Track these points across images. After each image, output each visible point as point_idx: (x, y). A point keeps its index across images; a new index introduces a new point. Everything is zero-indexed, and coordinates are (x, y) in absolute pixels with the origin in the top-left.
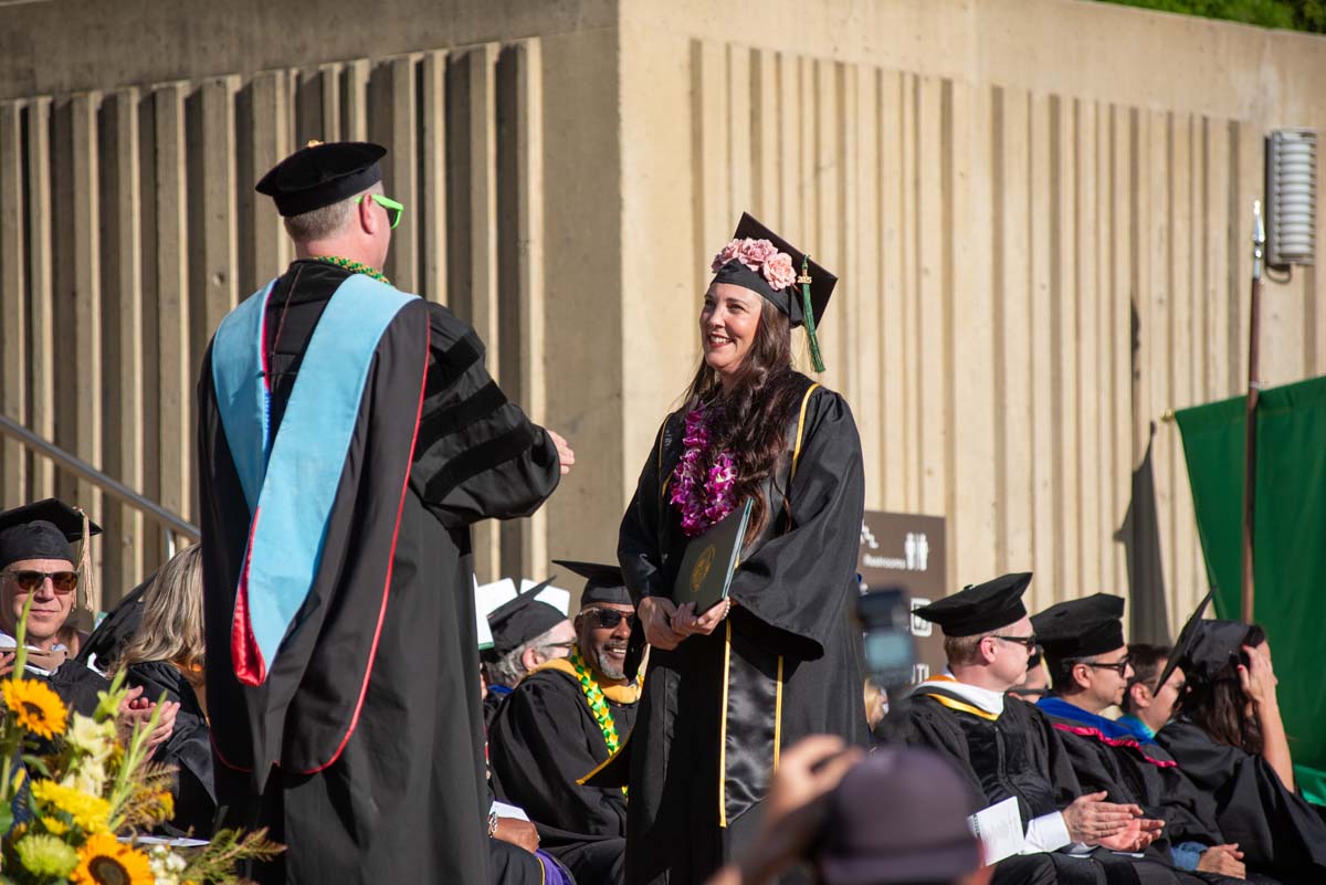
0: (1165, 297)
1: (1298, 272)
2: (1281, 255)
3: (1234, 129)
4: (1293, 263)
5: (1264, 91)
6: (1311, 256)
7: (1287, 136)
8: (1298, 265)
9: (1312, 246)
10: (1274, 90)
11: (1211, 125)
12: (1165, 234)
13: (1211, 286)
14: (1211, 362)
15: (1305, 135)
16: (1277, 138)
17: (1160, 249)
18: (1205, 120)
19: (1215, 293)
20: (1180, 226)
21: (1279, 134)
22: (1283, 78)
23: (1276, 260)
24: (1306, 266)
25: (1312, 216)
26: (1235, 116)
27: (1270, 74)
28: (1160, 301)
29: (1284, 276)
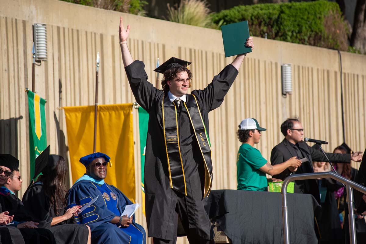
0: (7, 70)
1: (43, 63)
2: (38, 58)
3: (24, 22)
4: (42, 60)
5: (32, 12)
6: (46, 58)
7: (39, 25)
8: (43, 61)
9: (47, 56)
10: (34, 12)
11: (18, 21)
12: (6, 51)
13: (20, 66)
14: (20, 87)
15: (43, 25)
16: (36, 26)
17: (5, 56)
18: (16, 19)
19: (21, 68)
20: (10, 50)
21: (36, 24)
22: (37, 9)
23: (37, 59)
24: (45, 61)
25: (46, 47)
26: (24, 19)
27: (33, 8)
28: (6, 70)
29: (39, 64)
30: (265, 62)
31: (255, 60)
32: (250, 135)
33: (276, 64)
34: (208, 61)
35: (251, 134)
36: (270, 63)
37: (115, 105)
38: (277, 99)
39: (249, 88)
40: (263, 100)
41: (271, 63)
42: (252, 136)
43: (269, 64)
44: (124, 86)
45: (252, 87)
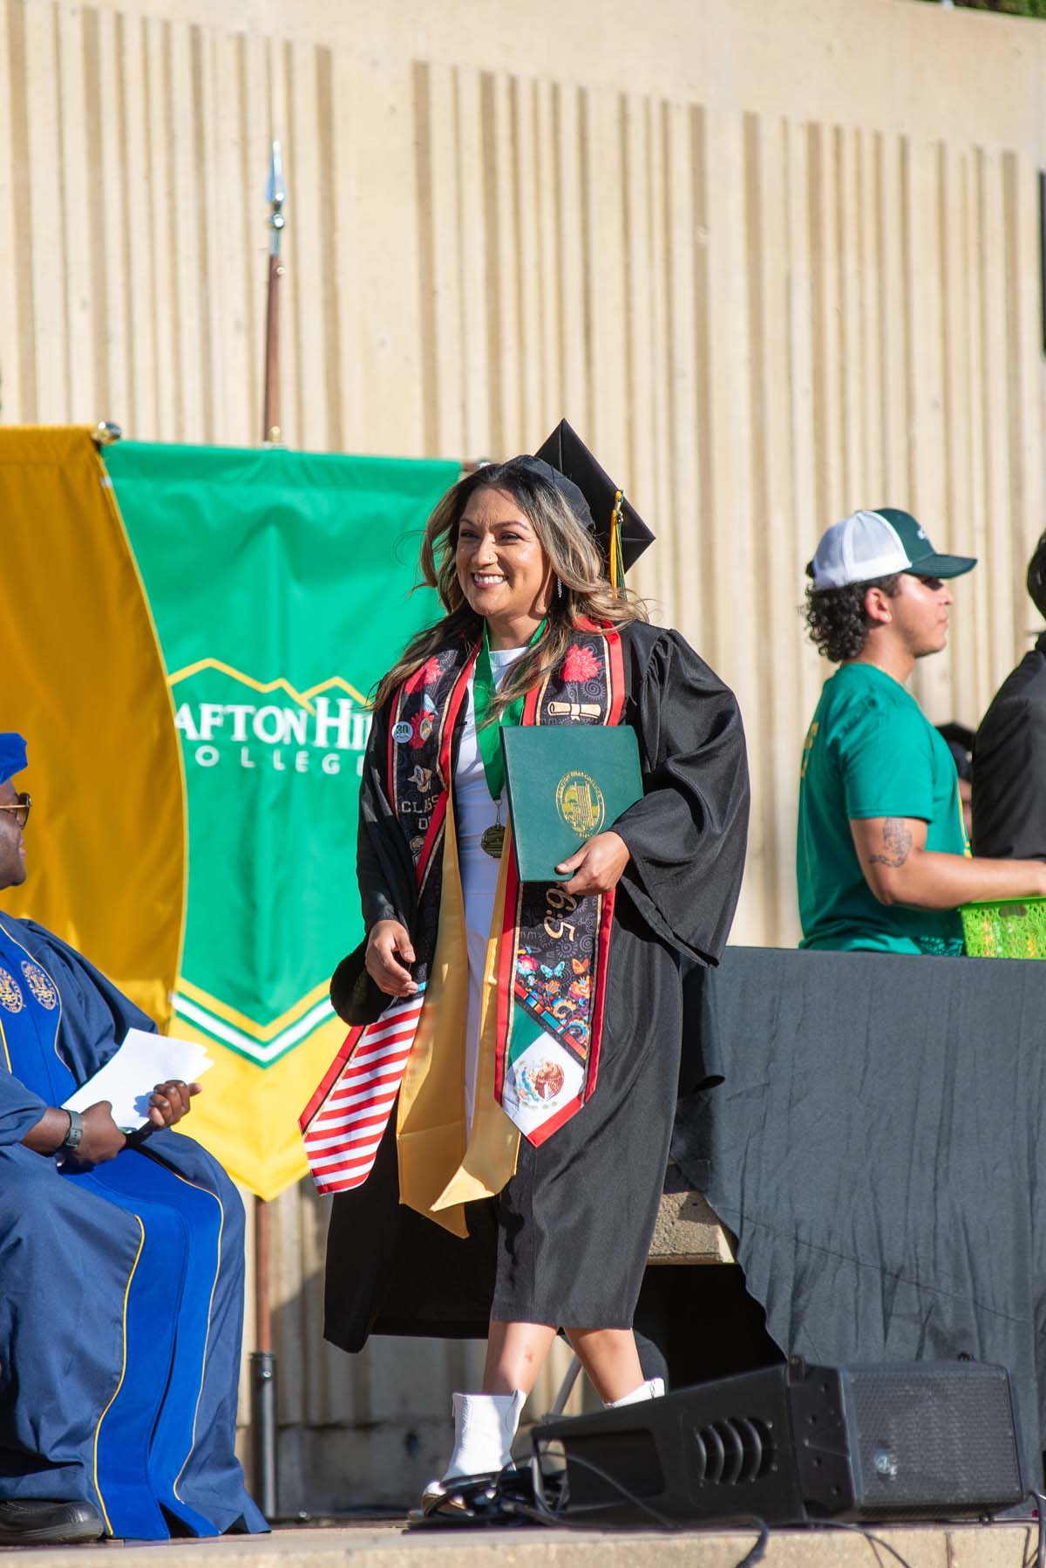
30: (941, 149)
31: (878, 138)
32: (874, 611)
33: (1009, 160)
34: (594, 146)
35: (881, 607)
36: (971, 158)
37: (29, 426)
38: (1014, 378)
39: (841, 313)
40: (927, 388)
41: (979, 153)
42: (886, 617)
43: (963, 161)
44: (84, 304)
45: (862, 305)
